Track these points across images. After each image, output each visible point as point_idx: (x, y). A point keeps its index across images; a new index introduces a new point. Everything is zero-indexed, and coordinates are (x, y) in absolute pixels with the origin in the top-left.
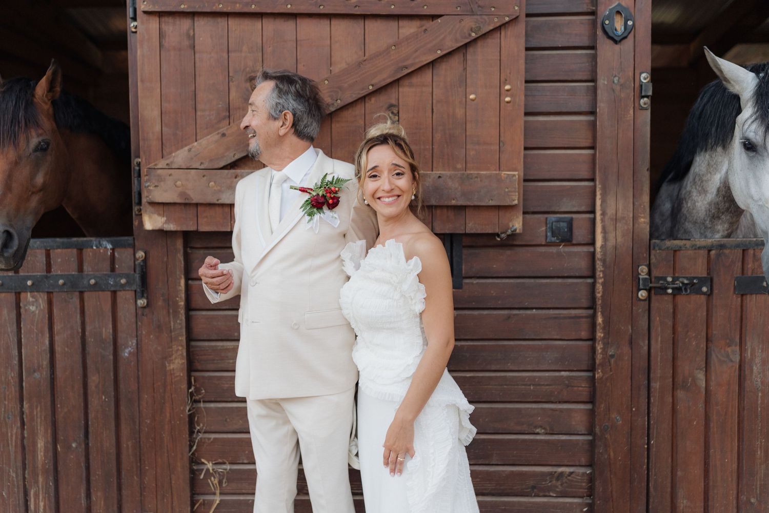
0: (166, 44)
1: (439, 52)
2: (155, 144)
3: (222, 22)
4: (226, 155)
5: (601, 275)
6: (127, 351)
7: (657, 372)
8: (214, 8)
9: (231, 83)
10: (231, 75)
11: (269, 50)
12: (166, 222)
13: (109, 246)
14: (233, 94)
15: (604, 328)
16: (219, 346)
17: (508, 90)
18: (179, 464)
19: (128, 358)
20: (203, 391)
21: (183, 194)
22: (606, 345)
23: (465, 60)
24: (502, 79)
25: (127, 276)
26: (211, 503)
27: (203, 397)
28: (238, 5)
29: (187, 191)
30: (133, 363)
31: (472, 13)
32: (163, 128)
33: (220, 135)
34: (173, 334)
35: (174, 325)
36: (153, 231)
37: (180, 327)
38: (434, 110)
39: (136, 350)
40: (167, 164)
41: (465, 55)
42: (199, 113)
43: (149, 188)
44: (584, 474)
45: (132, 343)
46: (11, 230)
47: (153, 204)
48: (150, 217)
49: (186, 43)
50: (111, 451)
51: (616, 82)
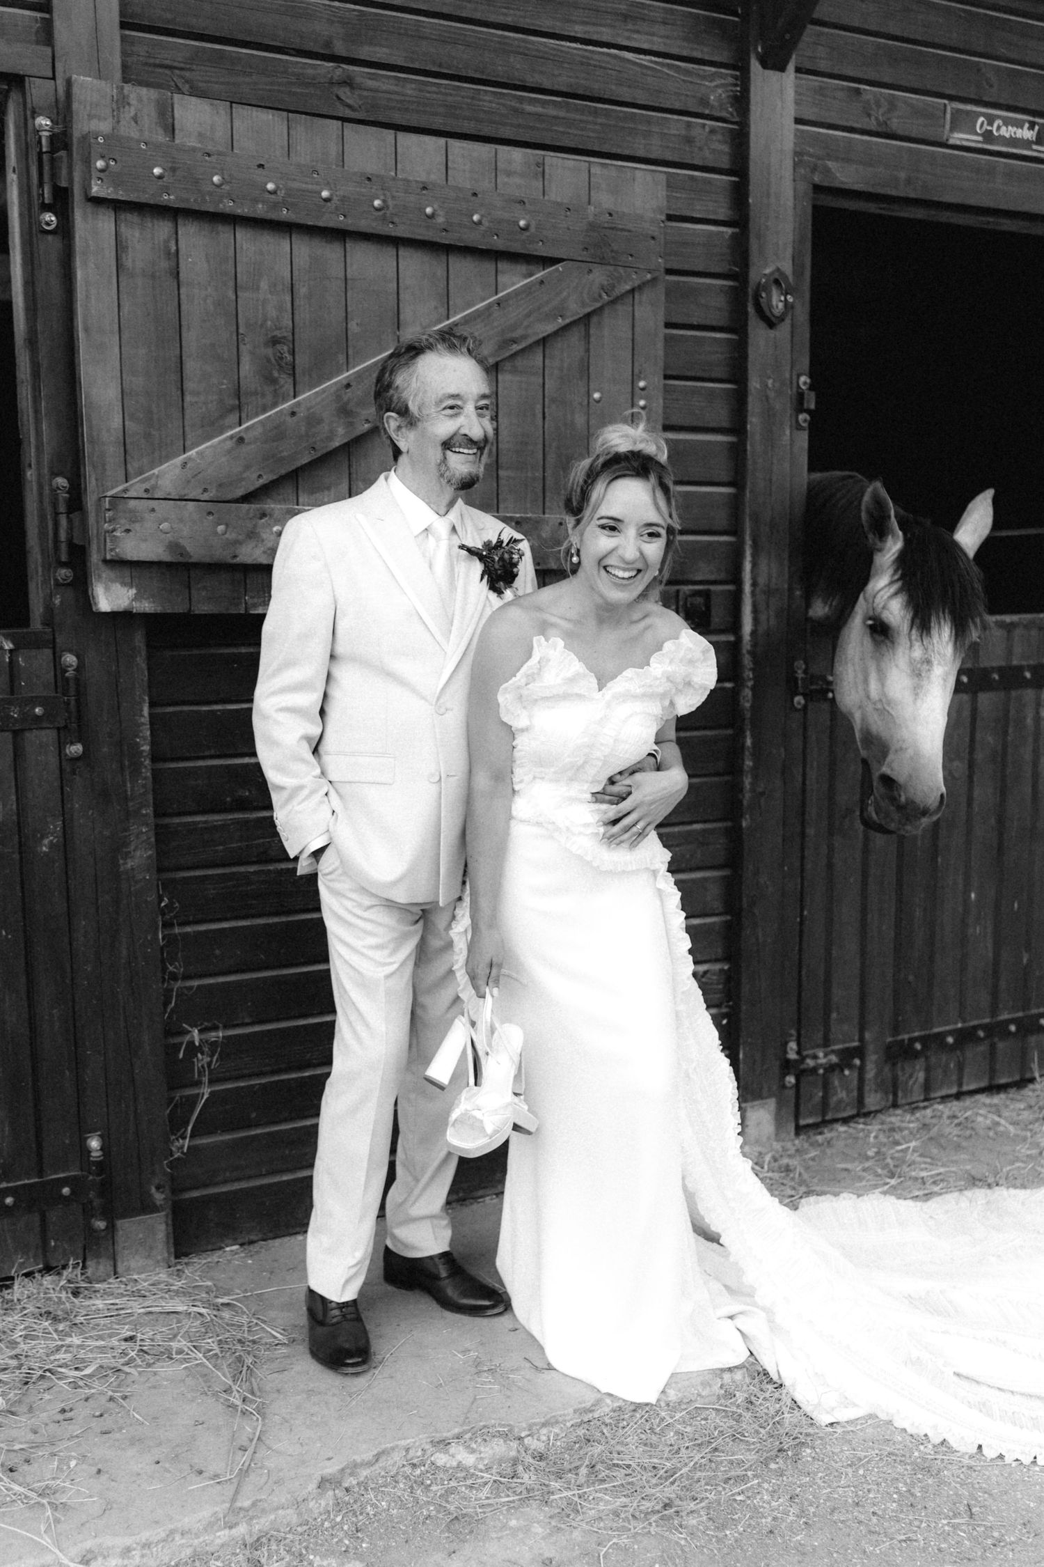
0: (128, 262)
2: (112, 453)
3: (225, 233)
4: (245, 475)
5: (751, 676)
6: (46, 841)
7: (812, 811)
8: (221, 206)
9: (242, 346)
10: (241, 331)
11: (302, 290)
12: (137, 598)
13: (8, 646)
14: (247, 367)
15: (753, 755)
16: (199, 822)
17: (643, 389)
18: (146, 1038)
19: (46, 854)
20: (177, 905)
21: (174, 547)
22: (755, 778)
23: (587, 336)
24: (636, 371)
25: (43, 702)
26: (197, 1097)
27: (175, 917)
28: (260, 206)
29: (181, 541)
30: (57, 864)
31: (602, 262)
32: (127, 423)
33: (235, 440)
34: (131, 804)
35: (132, 788)
36: (113, 615)
37: (142, 791)
38: (547, 415)
39: (61, 839)
40: (147, 491)
41: (587, 326)
42: (188, 398)
43: (115, 533)
44: (721, 971)
45: (55, 827)
47: (119, 564)
48: (107, 589)
49: (164, 264)
51: (770, 386)
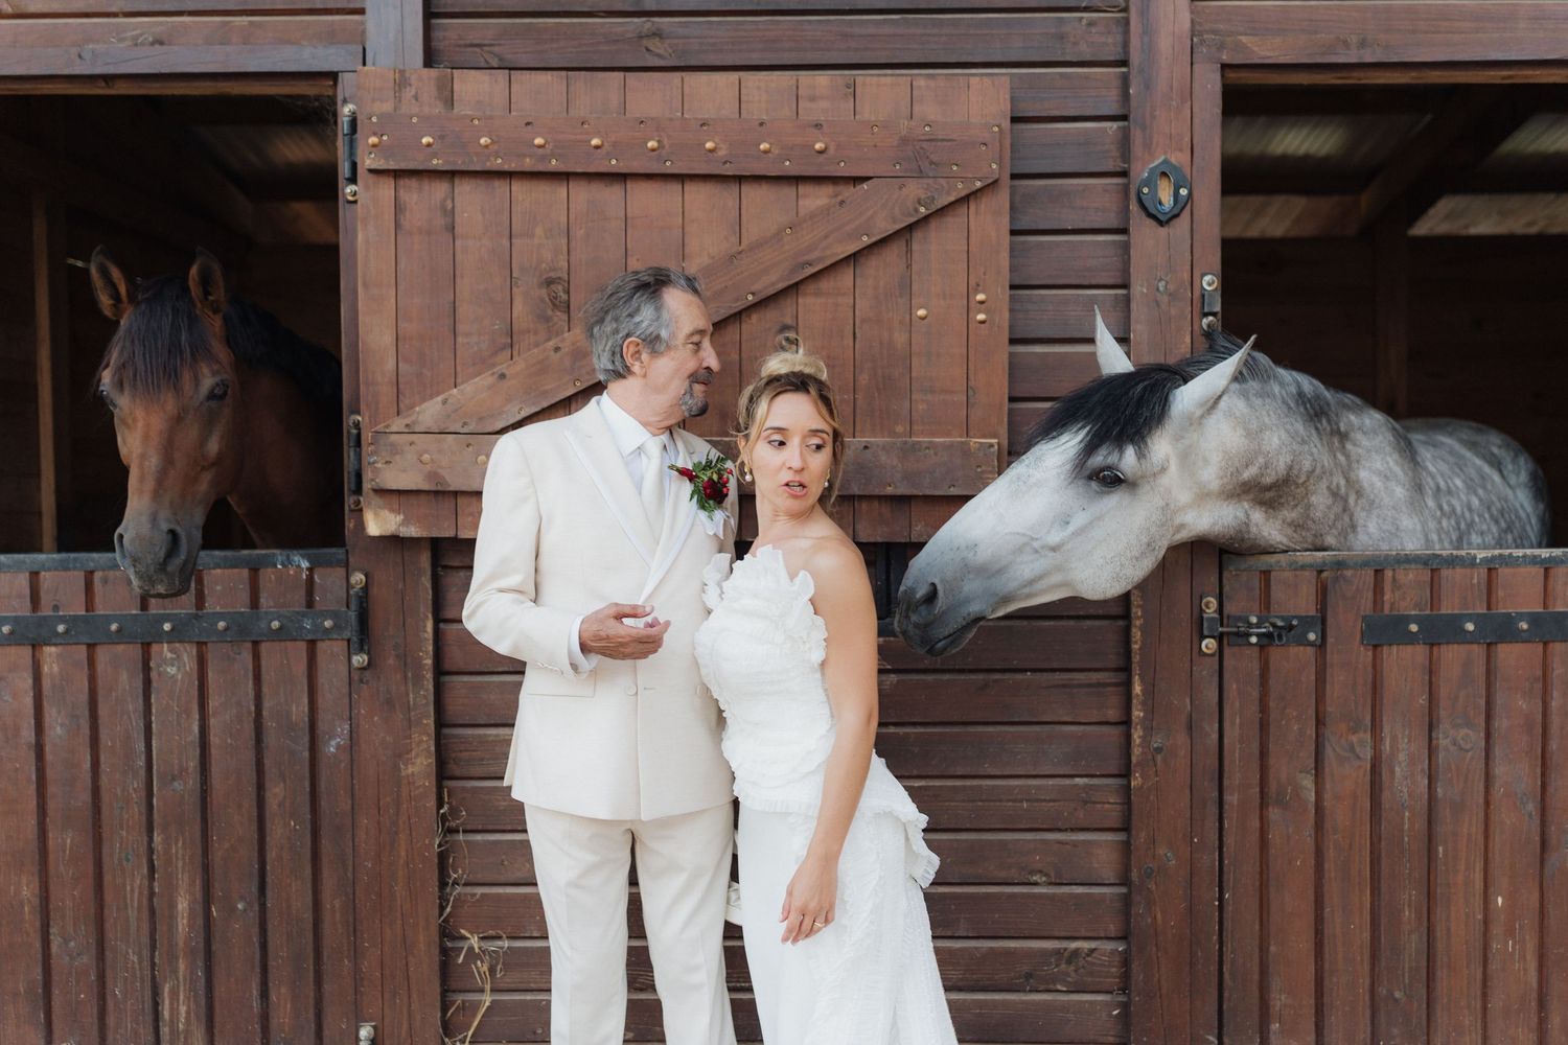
0: (405, 223)
1: (865, 238)
2: (386, 392)
3: (501, 187)
4: (505, 409)
5: (1140, 614)
6: (333, 743)
7: (1233, 777)
8: (488, 164)
9: (514, 289)
10: (514, 275)
11: (579, 233)
12: (404, 523)
13: (305, 564)
14: (519, 307)
15: (1144, 703)
16: (490, 735)
17: (982, 302)
18: (421, 938)
19: (334, 755)
20: (464, 813)
21: (433, 476)
22: (1149, 731)
23: (909, 251)
24: (972, 283)
25: (334, 615)
26: (476, 1005)
27: (463, 824)
28: (528, 160)
29: (440, 471)
30: (343, 765)
31: (921, 174)
32: (400, 365)
33: (496, 376)
34: (413, 714)
35: (414, 699)
36: (381, 538)
37: (424, 702)
38: (858, 335)
39: (349, 742)
40: (407, 425)
41: (908, 243)
42: (460, 340)
43: (376, 465)
44: (1113, 952)
45: (342, 730)
46: (179, 530)
47: (381, 492)
48: (376, 515)
49: (440, 222)
50: (305, 916)
51: (1161, 289)
